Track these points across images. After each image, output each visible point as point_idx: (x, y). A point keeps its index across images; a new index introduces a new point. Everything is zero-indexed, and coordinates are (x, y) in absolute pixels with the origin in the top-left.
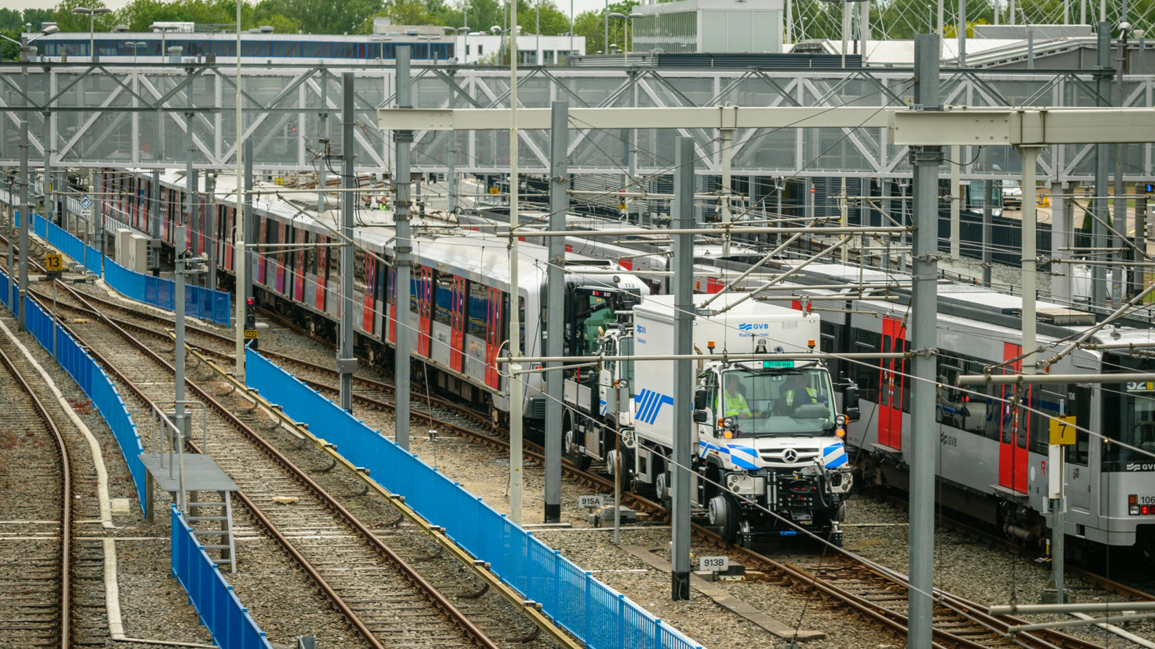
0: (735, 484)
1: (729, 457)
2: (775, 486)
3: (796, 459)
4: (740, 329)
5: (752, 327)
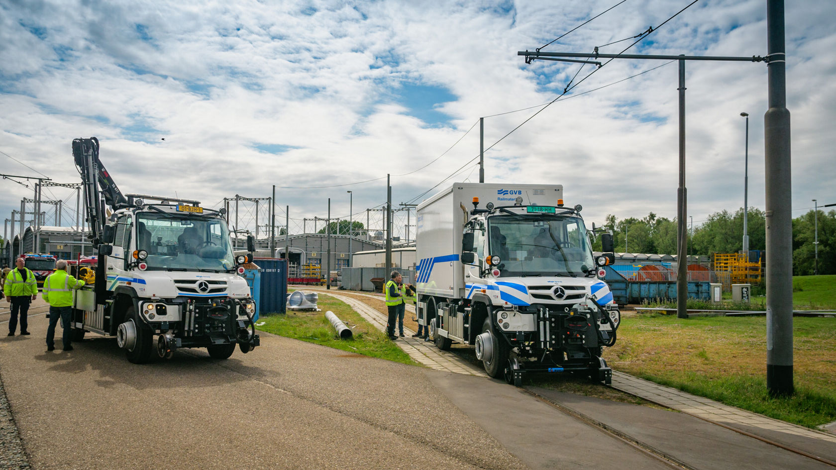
0: (505, 321)
1: (498, 293)
2: (548, 322)
3: (565, 296)
4: (499, 193)
5: (509, 192)
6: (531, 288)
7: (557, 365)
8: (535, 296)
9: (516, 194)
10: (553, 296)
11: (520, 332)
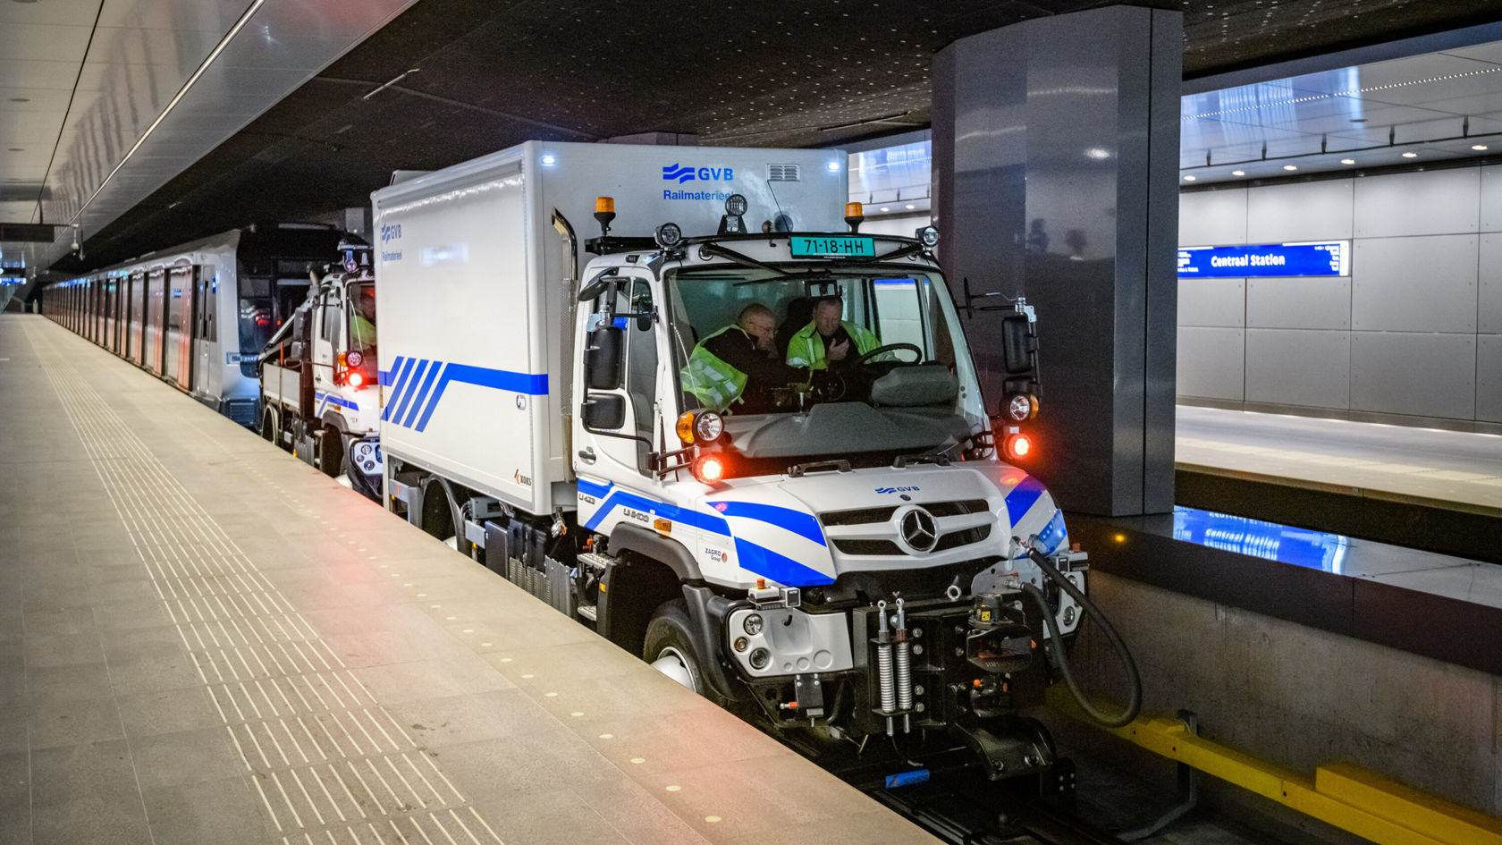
4: (666, 177)
5: (696, 174)
6: (832, 518)
7: (910, 762)
8: (847, 546)
9: (716, 178)
10: (901, 542)
11: (807, 677)
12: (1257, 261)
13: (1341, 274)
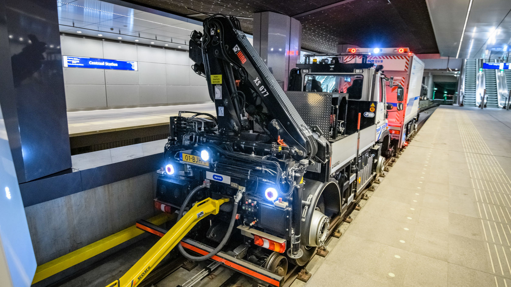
12: (107, 64)
13: (135, 70)
